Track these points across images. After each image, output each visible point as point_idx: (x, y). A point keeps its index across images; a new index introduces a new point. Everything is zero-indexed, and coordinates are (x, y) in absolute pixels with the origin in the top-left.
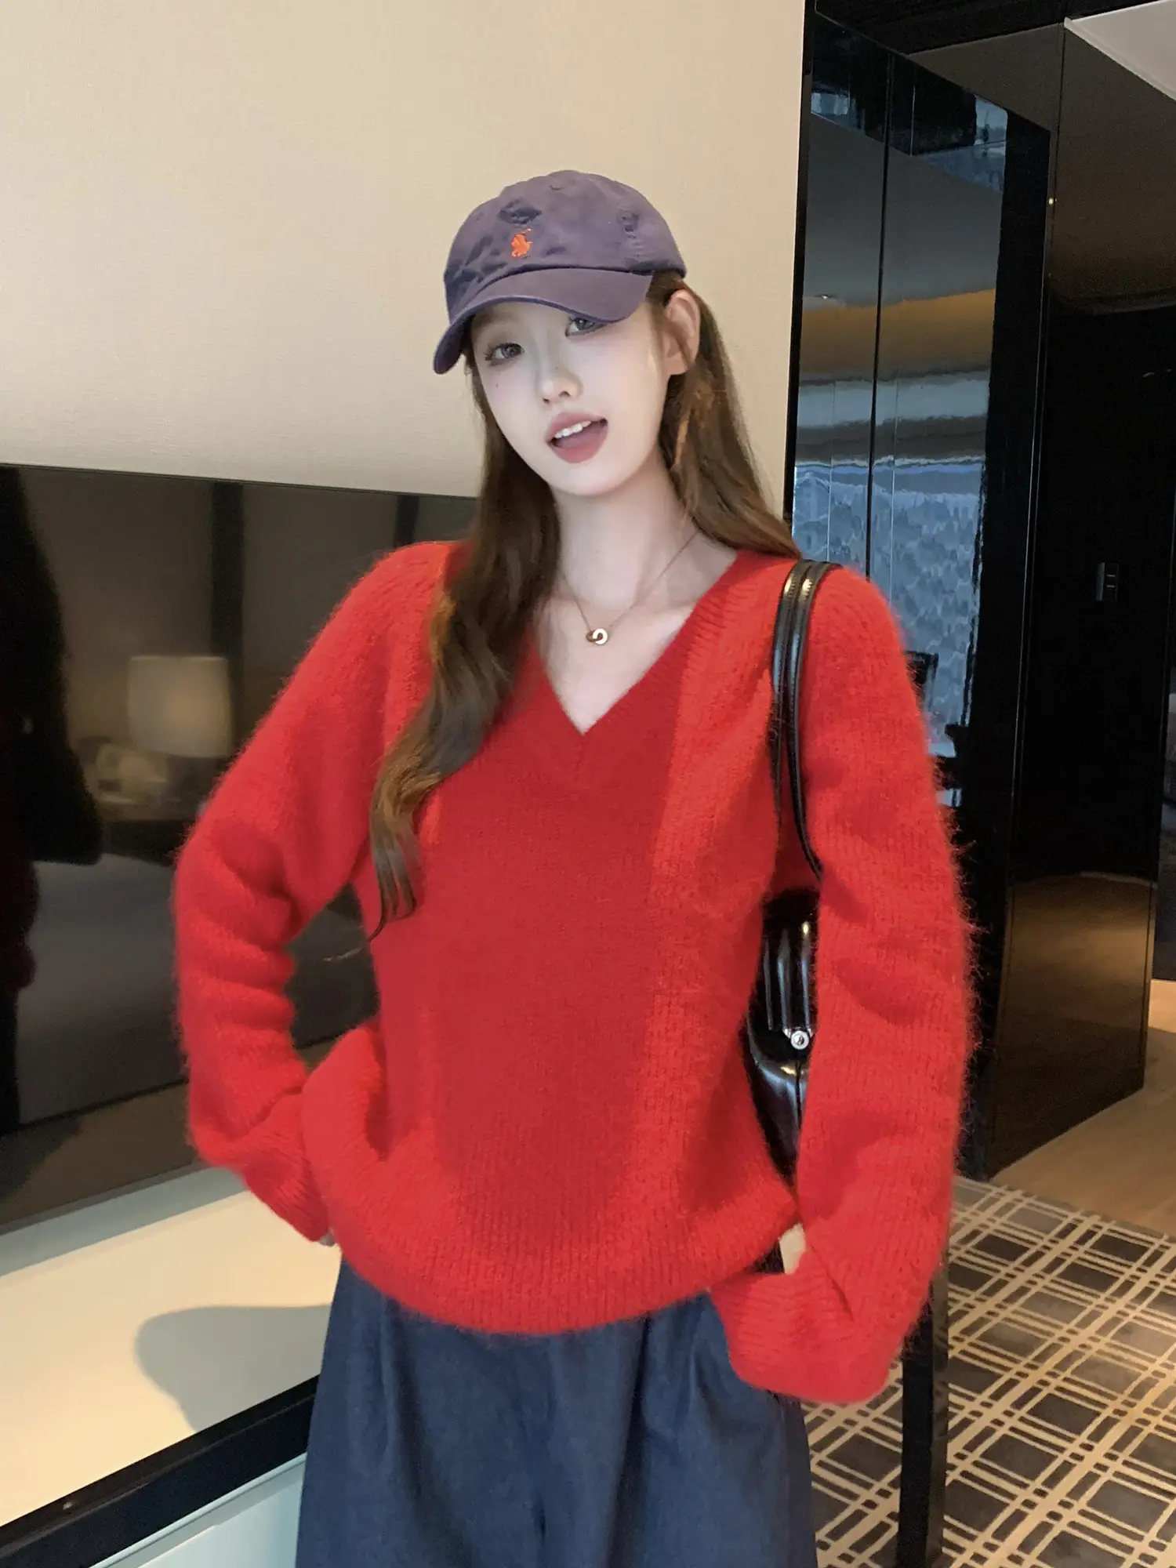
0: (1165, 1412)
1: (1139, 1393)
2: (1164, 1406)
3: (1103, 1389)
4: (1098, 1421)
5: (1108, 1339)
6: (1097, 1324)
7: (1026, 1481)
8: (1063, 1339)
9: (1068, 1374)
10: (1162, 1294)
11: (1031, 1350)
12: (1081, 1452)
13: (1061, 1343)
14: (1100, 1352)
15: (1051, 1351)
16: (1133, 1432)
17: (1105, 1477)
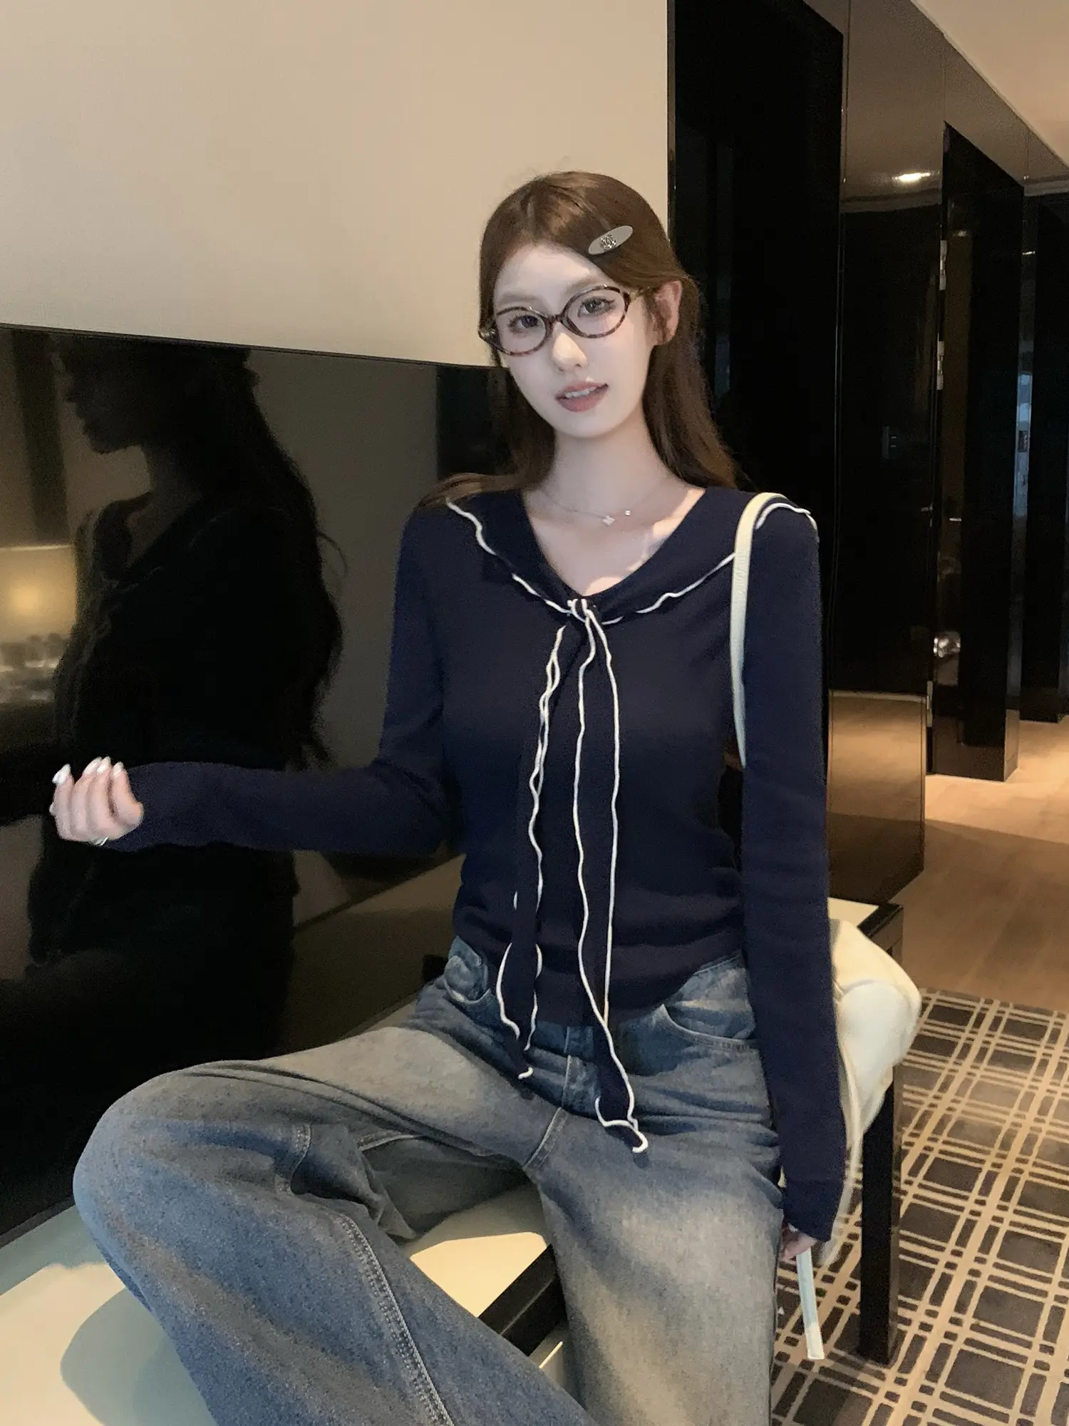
0: (1032, 1159)
1: (1006, 1145)
2: (1030, 1153)
3: (977, 1146)
4: (982, 1177)
5: (965, 1100)
6: (954, 1086)
7: (943, 1244)
8: (932, 1105)
9: (944, 1137)
10: (996, 1051)
11: (910, 1120)
12: (978, 1208)
13: (931, 1109)
14: (963, 1112)
15: (926, 1117)
16: (1012, 1183)
17: (1004, 1228)
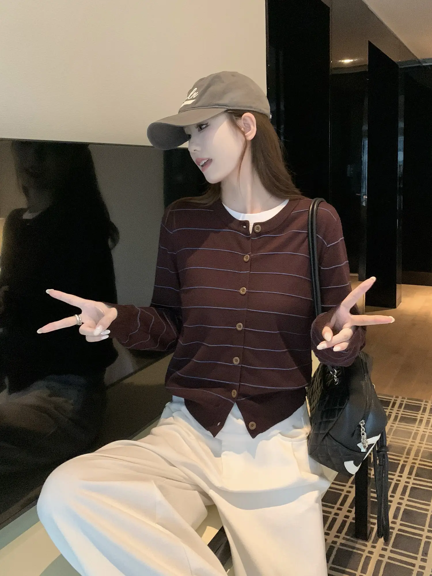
1: (408, 453)
2: (418, 456)
3: (397, 454)
4: (400, 466)
10: (401, 417)
12: (399, 478)
16: (412, 468)
17: (410, 486)
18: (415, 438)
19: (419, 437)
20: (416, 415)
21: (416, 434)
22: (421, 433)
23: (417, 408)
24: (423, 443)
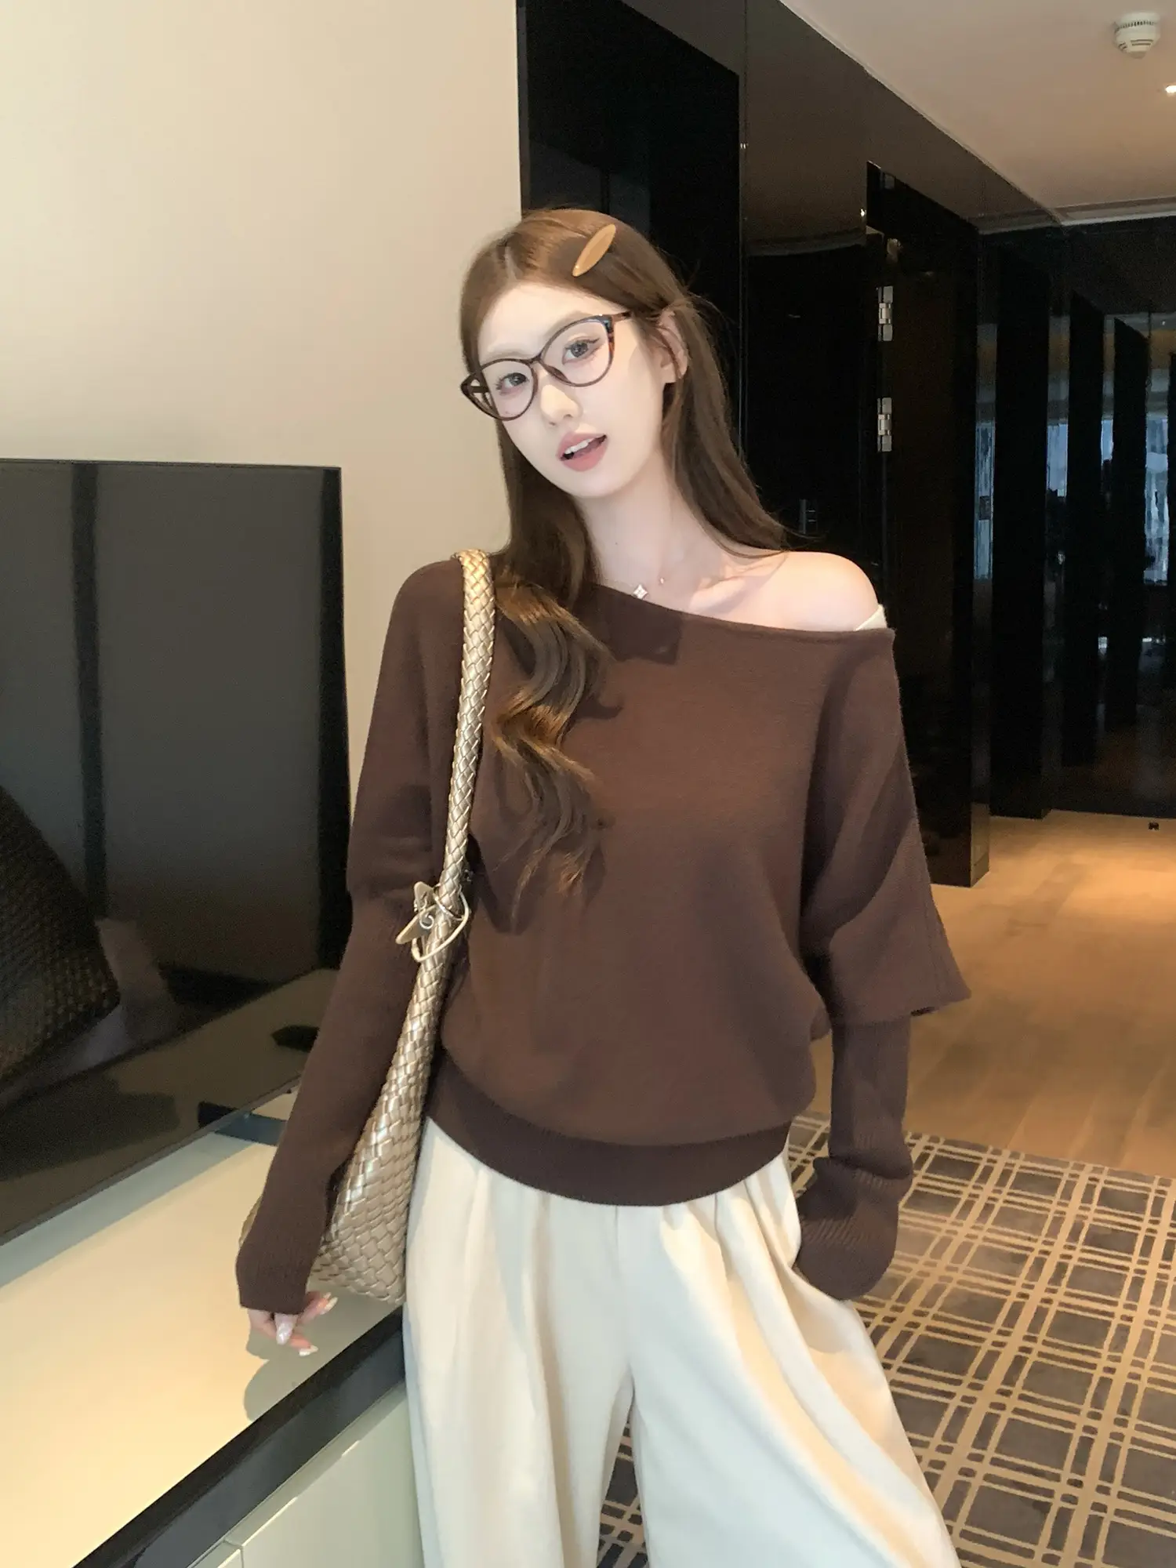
18: (938, 1253)
19: (952, 1249)
20: (958, 1188)
21: (945, 1243)
22: (957, 1241)
23: (965, 1169)
24: (956, 1269)
